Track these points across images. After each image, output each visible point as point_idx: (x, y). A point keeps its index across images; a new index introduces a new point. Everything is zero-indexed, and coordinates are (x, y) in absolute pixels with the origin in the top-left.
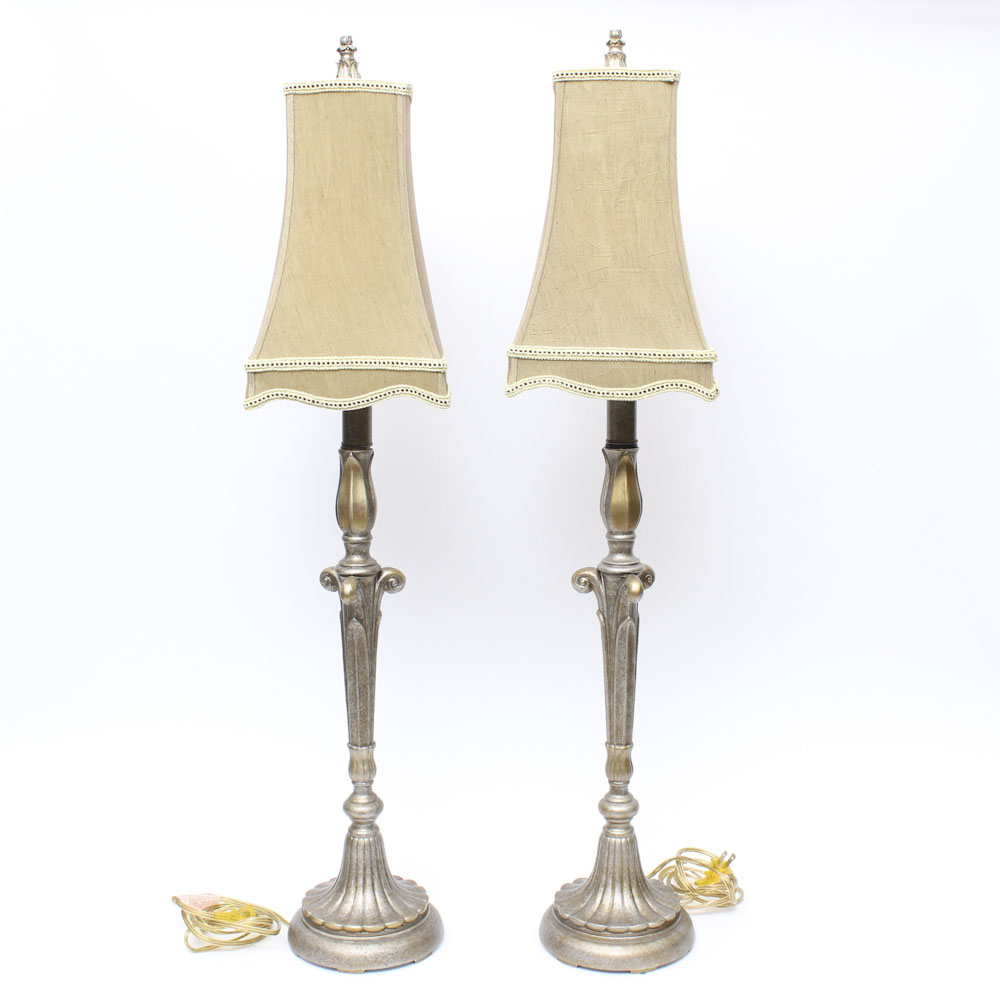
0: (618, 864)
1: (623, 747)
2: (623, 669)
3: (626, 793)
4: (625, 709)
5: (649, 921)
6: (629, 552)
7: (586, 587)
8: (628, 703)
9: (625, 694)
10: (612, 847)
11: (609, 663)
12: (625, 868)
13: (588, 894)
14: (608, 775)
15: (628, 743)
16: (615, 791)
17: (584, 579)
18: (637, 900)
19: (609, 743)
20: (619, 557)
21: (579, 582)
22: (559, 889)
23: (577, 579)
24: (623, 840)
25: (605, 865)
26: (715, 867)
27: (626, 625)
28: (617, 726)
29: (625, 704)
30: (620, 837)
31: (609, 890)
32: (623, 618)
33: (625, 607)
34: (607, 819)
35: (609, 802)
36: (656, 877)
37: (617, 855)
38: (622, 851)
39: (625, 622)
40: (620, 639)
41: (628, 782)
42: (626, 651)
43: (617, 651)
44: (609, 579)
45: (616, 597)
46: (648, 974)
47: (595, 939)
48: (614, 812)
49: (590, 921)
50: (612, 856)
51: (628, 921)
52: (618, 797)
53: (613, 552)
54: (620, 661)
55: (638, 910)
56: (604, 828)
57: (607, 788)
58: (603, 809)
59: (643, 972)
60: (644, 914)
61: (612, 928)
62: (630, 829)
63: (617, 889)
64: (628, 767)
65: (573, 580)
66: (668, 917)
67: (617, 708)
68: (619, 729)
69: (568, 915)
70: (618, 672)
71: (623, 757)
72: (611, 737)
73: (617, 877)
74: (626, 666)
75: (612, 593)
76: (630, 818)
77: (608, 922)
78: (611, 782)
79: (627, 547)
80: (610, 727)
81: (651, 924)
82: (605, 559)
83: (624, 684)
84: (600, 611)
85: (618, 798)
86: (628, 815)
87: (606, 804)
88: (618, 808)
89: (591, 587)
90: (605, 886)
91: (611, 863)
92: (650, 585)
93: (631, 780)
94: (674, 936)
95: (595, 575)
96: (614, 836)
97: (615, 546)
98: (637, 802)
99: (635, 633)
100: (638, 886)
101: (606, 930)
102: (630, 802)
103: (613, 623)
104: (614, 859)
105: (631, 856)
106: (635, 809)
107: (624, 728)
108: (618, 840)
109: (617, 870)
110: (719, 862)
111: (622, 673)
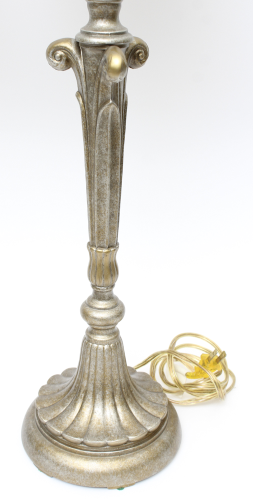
0: (100, 371)
1: (105, 250)
2: (105, 163)
3: (111, 298)
4: (107, 209)
5: (129, 434)
6: (113, 17)
7: (63, 63)
8: (111, 201)
9: (108, 192)
10: (93, 354)
11: (89, 154)
12: (108, 375)
13: (69, 397)
14: (90, 279)
15: (113, 245)
16: (98, 296)
17: (60, 53)
18: (119, 409)
19: (91, 245)
20: (102, 24)
21: (54, 55)
22: (45, 383)
23: (52, 51)
24: (106, 347)
25: (87, 371)
26: (204, 365)
27: (107, 110)
28: (99, 227)
29: (107, 203)
30: (102, 343)
31: (90, 397)
32: (105, 102)
33: (106, 88)
34: (90, 324)
35: (91, 307)
36: (146, 369)
37: (99, 362)
38: (104, 358)
39: (106, 106)
40: (101, 127)
41: (113, 286)
42: (108, 142)
43: (97, 142)
44: (88, 51)
45: (95, 75)
46: (126, 489)
47: (71, 451)
48: (95, 318)
49: (66, 431)
50: (93, 363)
51: (106, 433)
52: (101, 302)
53: (95, 17)
54: (101, 153)
55: (119, 420)
56: (87, 331)
57: (90, 292)
58: (85, 315)
59: (121, 488)
60: (125, 424)
61: (89, 442)
62: (116, 334)
63: (99, 396)
64: (112, 270)
65: (48, 53)
66: (151, 427)
67: (99, 206)
68: (101, 231)
69: (45, 421)
70: (99, 167)
71: (106, 261)
72: (92, 238)
73: (98, 384)
74: (108, 160)
75: (91, 70)
76: (116, 324)
77: (86, 434)
78: (93, 286)
79: (111, 11)
80: (92, 228)
81: (131, 438)
82: (84, 28)
83: (107, 180)
84: (79, 94)
85: (101, 304)
86: (111, 322)
87: (88, 309)
88: (102, 313)
89: (68, 62)
90: (86, 392)
91: (92, 370)
92: (142, 62)
93: (116, 284)
94: (156, 446)
95: (72, 48)
96: (96, 342)
97: (96, 10)
98: (123, 306)
99: (119, 120)
100: (122, 393)
101: (82, 443)
102: (112, 308)
103: (93, 108)
104: (96, 366)
105: (115, 363)
106: (120, 315)
107: (107, 229)
108: (101, 346)
109: (98, 377)
110: (209, 359)
111: (103, 167)
